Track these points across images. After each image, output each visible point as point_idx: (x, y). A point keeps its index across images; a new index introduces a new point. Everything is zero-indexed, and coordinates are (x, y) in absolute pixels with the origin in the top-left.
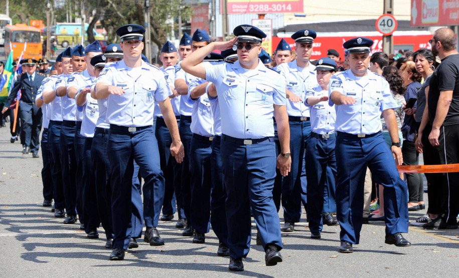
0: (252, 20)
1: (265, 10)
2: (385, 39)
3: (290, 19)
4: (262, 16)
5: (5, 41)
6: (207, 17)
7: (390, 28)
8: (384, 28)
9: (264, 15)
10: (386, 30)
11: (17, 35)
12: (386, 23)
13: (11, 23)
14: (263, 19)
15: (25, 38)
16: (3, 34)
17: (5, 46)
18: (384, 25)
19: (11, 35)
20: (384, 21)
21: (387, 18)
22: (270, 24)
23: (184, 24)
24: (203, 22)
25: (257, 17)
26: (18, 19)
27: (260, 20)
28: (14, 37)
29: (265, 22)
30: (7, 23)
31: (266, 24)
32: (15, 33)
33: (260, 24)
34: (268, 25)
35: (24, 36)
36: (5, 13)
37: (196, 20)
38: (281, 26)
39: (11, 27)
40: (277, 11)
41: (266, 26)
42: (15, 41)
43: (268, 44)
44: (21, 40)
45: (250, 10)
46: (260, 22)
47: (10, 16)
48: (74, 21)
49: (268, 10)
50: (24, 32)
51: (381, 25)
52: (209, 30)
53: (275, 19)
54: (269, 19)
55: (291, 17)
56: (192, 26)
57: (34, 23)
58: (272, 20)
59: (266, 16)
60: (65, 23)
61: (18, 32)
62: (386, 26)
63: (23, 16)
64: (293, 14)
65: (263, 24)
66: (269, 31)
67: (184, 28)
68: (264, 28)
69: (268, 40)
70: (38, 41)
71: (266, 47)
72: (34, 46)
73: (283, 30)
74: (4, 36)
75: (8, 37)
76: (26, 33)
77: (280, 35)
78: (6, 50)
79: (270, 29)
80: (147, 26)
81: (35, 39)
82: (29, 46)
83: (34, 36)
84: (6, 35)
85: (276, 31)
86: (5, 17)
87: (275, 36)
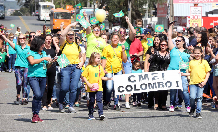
0: (190, 7)
1: (198, 1)
3: (213, 6)
4: (196, 5)
5: (51, 18)
6: (167, 5)
9: (197, 4)
11: (58, 14)
13: (54, 8)
14: (197, 6)
15: (62, 16)
16: (50, 14)
17: (51, 21)
19: (54, 14)
22: (201, 9)
23: (154, 9)
24: (164, 8)
25: (193, 5)
26: (58, 5)
27: (195, 7)
28: (56, 16)
29: (198, 8)
30: (52, 7)
31: (199, 9)
32: (57, 13)
34: (200, 10)
35: (61, 15)
36: (51, 2)
37: (160, 6)
39: (54, 10)
40: (205, 2)
41: (198, 11)
42: (56, 18)
43: (199, 21)
44: (60, 17)
45: (189, 1)
46: (195, 8)
47: (54, 4)
48: (91, 6)
49: (199, 1)
50: (62, 13)
52: (168, 12)
54: (201, 6)
55: (213, 5)
56: (158, 9)
57: (68, 7)
59: (198, 4)
60: (85, 8)
61: (58, 13)
64: (215, 3)
65: (196, 9)
66: (200, 13)
67: (154, 11)
68: (197, 12)
69: (199, 18)
70: (69, 18)
71: (198, 23)
72: (67, 21)
73: (212, 12)
74: (50, 15)
75: (52, 15)
76: (63, 13)
77: (210, 15)
78: (51, 23)
79: (201, 12)
80: (130, 10)
81: (67, 17)
82: (64, 21)
83: (67, 15)
84: (51, 15)
85: (207, 13)
86: (51, 4)
87: (207, 16)
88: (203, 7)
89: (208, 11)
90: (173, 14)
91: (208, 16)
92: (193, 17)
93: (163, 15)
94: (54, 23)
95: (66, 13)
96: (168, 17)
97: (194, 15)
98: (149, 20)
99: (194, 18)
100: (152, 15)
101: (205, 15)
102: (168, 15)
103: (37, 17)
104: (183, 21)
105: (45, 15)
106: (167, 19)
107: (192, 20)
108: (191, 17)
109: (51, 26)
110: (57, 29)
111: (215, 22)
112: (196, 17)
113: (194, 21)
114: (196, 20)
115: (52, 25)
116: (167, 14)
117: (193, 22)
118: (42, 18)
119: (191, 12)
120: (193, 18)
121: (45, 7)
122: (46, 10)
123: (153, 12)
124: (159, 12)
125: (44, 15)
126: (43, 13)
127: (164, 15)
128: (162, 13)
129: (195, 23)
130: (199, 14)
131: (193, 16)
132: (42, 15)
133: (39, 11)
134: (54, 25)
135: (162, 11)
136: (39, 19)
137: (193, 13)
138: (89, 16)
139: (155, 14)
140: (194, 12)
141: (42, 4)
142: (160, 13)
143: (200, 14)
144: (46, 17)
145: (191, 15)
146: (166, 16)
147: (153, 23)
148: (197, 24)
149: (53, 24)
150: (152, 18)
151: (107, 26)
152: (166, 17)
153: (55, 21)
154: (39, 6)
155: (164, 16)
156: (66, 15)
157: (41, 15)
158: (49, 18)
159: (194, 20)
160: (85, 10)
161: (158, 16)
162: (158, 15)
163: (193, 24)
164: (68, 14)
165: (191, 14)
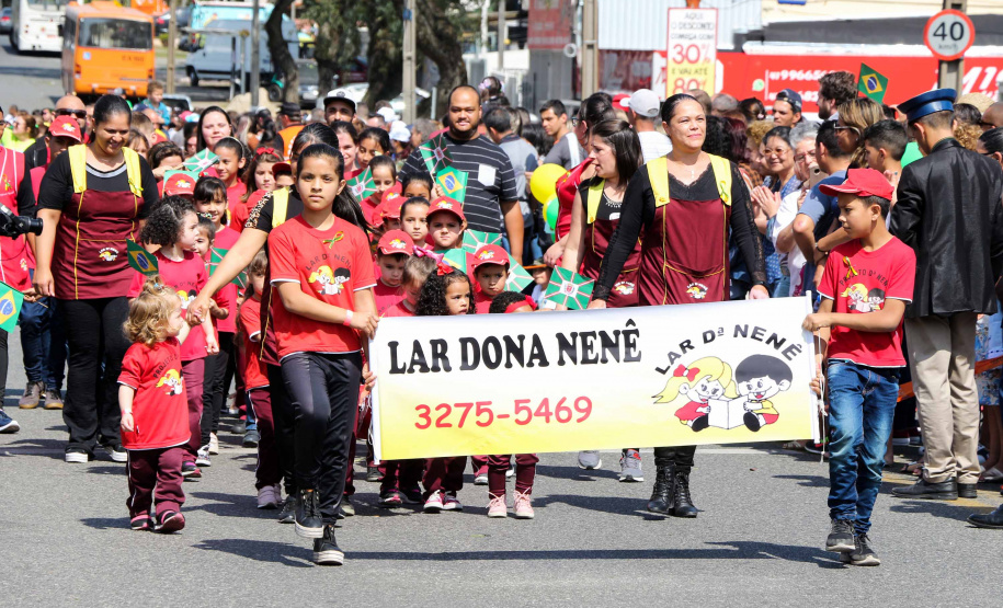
0: (669, 9)
2: (945, 67)
3: (766, 10)
5: (64, 43)
7: (958, 42)
8: (943, 43)
10: (947, 47)
11: (95, 29)
12: (947, 31)
14: (697, 7)
15: (114, 37)
16: (60, 27)
17: (64, 55)
18: (943, 36)
19: (81, 28)
20: (943, 25)
21: (949, 19)
22: (713, 20)
23: (514, 13)
24: (558, 11)
25: (683, 2)
27: (690, 11)
28: (86, 33)
29: (701, 16)
31: (704, 21)
32: (92, 22)
33: (688, 21)
34: (709, 24)
35: (111, 31)
37: (540, 3)
38: (754, 24)
39: (80, 9)
41: (703, 26)
42: (90, 43)
43: (705, 70)
44: (105, 42)
46: (687, 16)
50: (112, 23)
51: (935, 35)
52: (572, 29)
53: (726, 9)
54: (713, 8)
55: (766, 4)
56: (531, 15)
58: (717, 9)
60: (217, 2)
61: (98, 22)
62: (948, 39)
65: (695, 20)
66: (709, 37)
67: (514, 23)
68: (698, 32)
69: (707, 60)
70: (146, 45)
71: (700, 78)
72: (137, 59)
73: (759, 36)
74: (62, 31)
75: (73, 32)
76: (118, 25)
77: (751, 48)
78: (67, 66)
79: (712, 32)
80: (409, 18)
81: (138, 40)
82: (124, 58)
83: (135, 32)
84: (68, 28)
85: (739, 39)
87: (739, 50)
88: (721, 13)
89: (744, 30)
90: (593, 38)
91: (743, 52)
92: (680, 53)
93: (552, 40)
94: (78, 66)
95: (133, 24)
96: (571, 51)
97: (685, 43)
98: (491, 61)
99: (686, 57)
100: (507, 41)
101: (730, 46)
102: (573, 39)
103: (5, 40)
104: (637, 68)
105: (38, 28)
106: (566, 58)
107: (677, 67)
108: (672, 53)
109: (66, 79)
110: (93, 90)
111: (774, 76)
112: (693, 54)
113: (686, 71)
114: (693, 67)
115: (70, 75)
116: (567, 39)
117: (678, 75)
118: (25, 44)
119: (671, 31)
120: (679, 58)
122: (45, 9)
123: (511, 30)
124: (535, 26)
125: (35, 28)
126: (32, 20)
127: (558, 40)
128: (548, 34)
129: (687, 78)
130: (706, 42)
131: (679, 49)
132: (29, 29)
133: (15, 14)
134: (77, 76)
135: (550, 26)
136: (14, 49)
137: (681, 36)
138: (234, 40)
139: (519, 36)
140: (683, 32)
142: (540, 34)
143: (712, 42)
144: (43, 37)
145: (673, 42)
146: (563, 46)
147: (507, 75)
148: (698, 84)
149: (74, 69)
150: (507, 55)
151: (311, 84)
152: (566, 50)
153: (86, 55)
155: (555, 46)
156: (131, 31)
157: (22, 29)
158: (55, 44)
159: (686, 65)
160: (215, 14)
161: (531, 47)
162: (530, 40)
163: (680, 83)
164: (142, 28)
165: (670, 40)
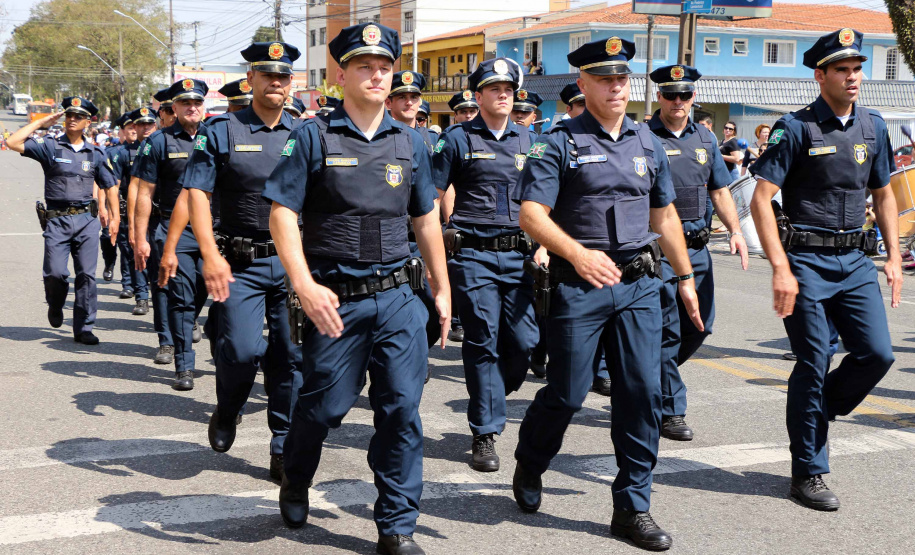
26: (36, 98)
30: (29, 100)
35: (40, 109)
36: (28, 94)
38: (212, 106)
39: (32, 103)
47: (31, 96)
50: (40, 107)
57: (48, 100)
61: (37, 106)
63: (40, 96)
73: (213, 109)
74: (27, 109)
77: (211, 112)
84: (29, 108)
86: (28, 96)
103: (11, 112)
105: (20, 108)
118: (17, 112)
121: (20, 100)
122: (22, 103)
126: (19, 106)
132: (18, 109)
133: (14, 105)
136: (15, 114)
141: (17, 96)
153: (34, 115)
154: (13, 99)
157: (16, 108)
158: (25, 112)
